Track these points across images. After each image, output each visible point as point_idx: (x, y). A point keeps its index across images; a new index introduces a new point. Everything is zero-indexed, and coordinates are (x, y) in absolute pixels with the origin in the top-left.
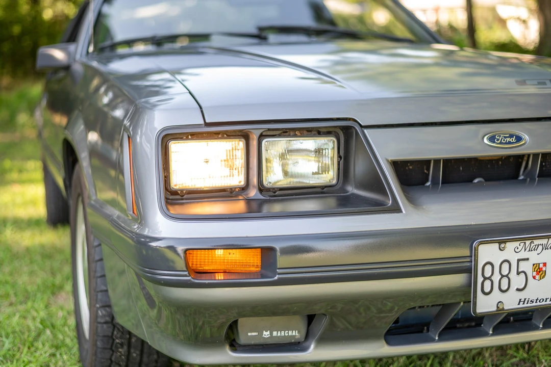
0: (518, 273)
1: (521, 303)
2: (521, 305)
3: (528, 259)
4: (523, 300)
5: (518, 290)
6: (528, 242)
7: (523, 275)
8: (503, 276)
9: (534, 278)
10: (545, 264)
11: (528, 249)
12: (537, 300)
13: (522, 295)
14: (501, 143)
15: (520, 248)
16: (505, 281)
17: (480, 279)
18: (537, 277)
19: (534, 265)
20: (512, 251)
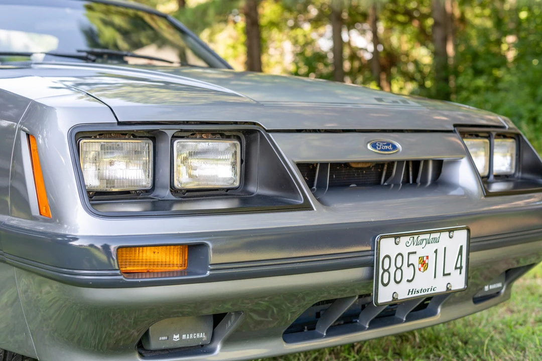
0: (409, 266)
1: (410, 293)
2: (410, 296)
3: (415, 253)
4: (411, 291)
5: (408, 281)
6: (416, 237)
7: (412, 266)
8: (397, 268)
9: (420, 270)
10: (427, 257)
11: (415, 244)
12: (421, 290)
13: (411, 286)
14: (382, 150)
15: (410, 242)
16: (399, 272)
17: (381, 271)
18: (422, 269)
19: (420, 258)
20: (405, 245)
